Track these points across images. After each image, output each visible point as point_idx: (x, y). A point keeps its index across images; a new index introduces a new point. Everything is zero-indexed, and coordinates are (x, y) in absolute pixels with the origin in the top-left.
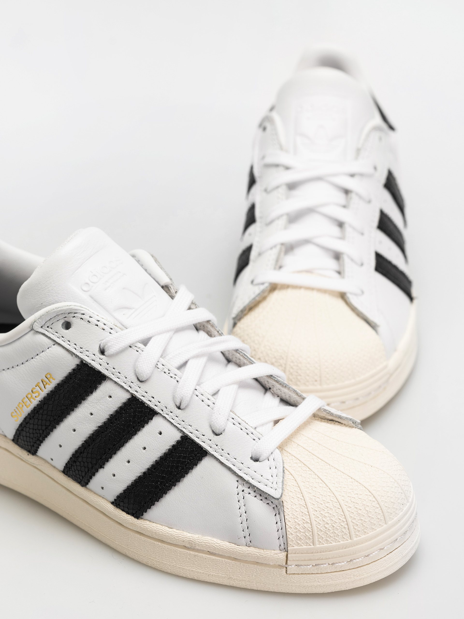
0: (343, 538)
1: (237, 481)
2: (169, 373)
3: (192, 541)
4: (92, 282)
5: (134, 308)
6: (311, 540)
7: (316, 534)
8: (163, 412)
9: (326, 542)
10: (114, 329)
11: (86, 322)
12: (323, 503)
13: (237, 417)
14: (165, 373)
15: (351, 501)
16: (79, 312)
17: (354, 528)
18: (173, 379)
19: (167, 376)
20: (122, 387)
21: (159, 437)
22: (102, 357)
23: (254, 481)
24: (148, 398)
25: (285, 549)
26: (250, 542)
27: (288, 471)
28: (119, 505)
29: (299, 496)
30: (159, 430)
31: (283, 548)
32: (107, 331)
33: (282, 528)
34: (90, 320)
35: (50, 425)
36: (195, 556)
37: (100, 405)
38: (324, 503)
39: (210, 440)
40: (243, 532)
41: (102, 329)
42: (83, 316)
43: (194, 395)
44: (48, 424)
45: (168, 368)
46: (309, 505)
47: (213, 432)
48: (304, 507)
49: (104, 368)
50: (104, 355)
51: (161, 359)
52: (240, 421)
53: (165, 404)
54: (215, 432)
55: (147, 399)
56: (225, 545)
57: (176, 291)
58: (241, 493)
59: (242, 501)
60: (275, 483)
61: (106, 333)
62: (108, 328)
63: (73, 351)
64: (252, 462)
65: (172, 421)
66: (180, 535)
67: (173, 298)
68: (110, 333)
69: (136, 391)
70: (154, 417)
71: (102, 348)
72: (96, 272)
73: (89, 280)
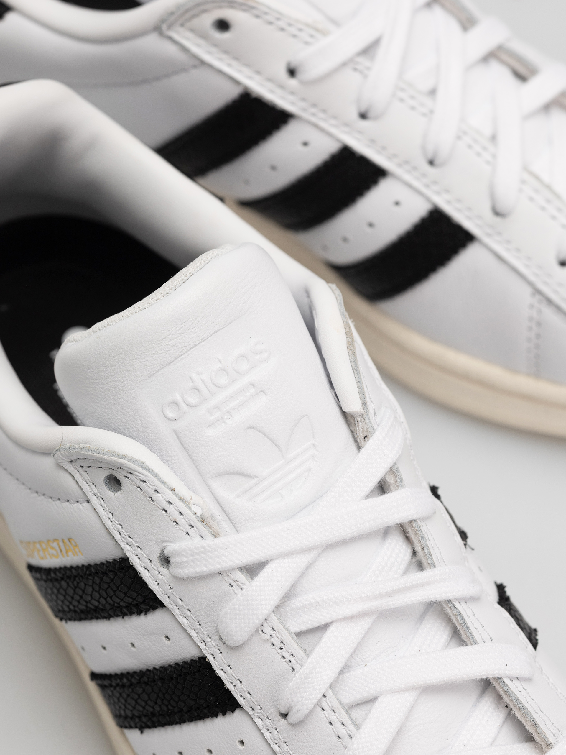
2: (280, 649)
4: (185, 403)
5: (257, 477)
8: (254, 712)
10: (197, 528)
11: (146, 498)
14: (273, 645)
16: (137, 476)
18: (285, 663)
19: (274, 653)
20: (189, 634)
21: (238, 749)
22: (163, 570)
24: (231, 678)
30: (241, 737)
32: (182, 528)
34: (156, 496)
37: (150, 643)
41: (174, 520)
42: (142, 485)
43: (318, 706)
45: (280, 638)
49: (163, 592)
50: (168, 568)
51: (273, 616)
53: (260, 701)
55: (229, 680)
57: (366, 433)
61: (180, 531)
62: (186, 523)
63: (116, 536)
65: (265, 733)
67: (359, 448)
68: (188, 533)
69: (213, 655)
70: (237, 712)
71: (166, 552)
72: (202, 380)
73: (182, 397)
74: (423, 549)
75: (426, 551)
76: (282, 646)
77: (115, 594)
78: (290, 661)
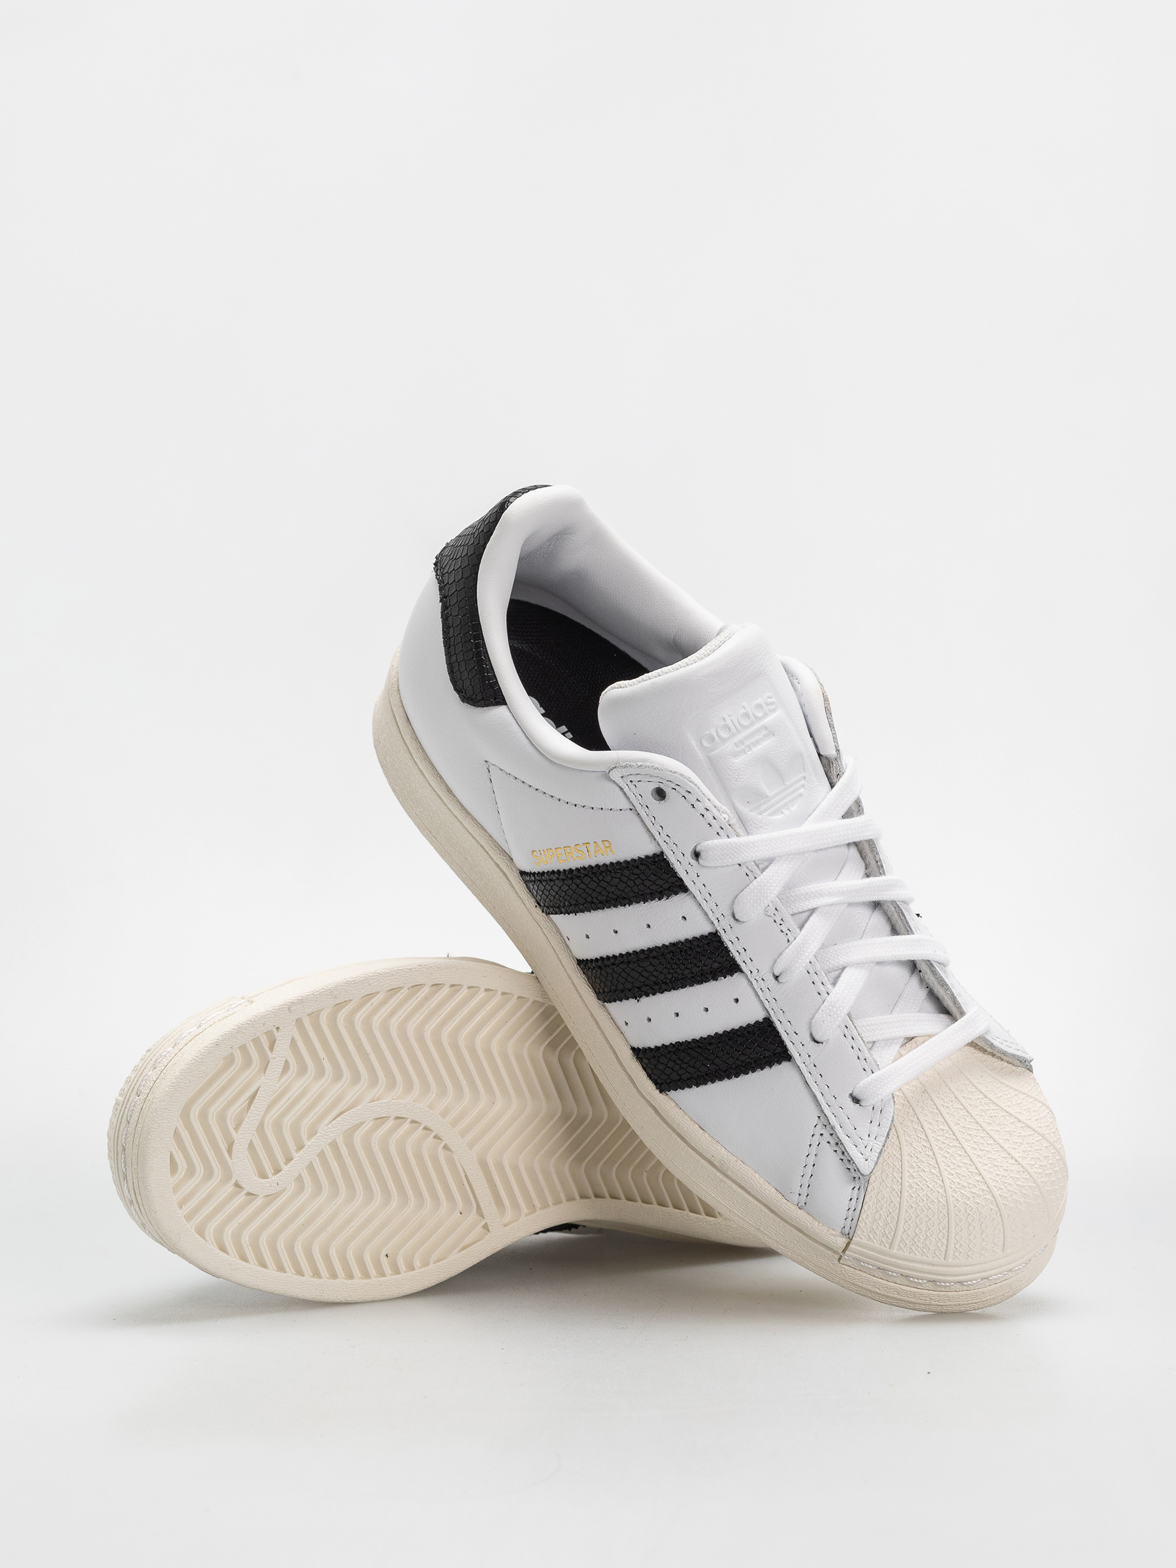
0: (935, 1254)
1: (819, 1117)
2: (781, 924)
3: (725, 1163)
4: (718, 737)
6: (889, 1241)
7: (899, 1237)
8: (751, 974)
9: (909, 1251)
10: (727, 830)
11: (689, 806)
12: (925, 1199)
13: (853, 1027)
14: (775, 922)
15: (966, 1211)
16: (685, 787)
17: (955, 1247)
18: (783, 935)
19: (775, 928)
20: (706, 914)
21: (733, 1005)
22: (693, 862)
23: (841, 1132)
25: (849, 1234)
26: (805, 1204)
27: (896, 1130)
28: (642, 1059)
29: (896, 1175)
30: (736, 995)
31: (847, 1233)
32: (714, 830)
33: (855, 1210)
34: (696, 804)
35: (583, 905)
36: (721, 1181)
37: (666, 922)
38: (927, 1200)
39: (803, 1045)
40: (799, 1188)
41: (708, 824)
42: (687, 795)
43: (805, 969)
44: (581, 901)
45: (781, 917)
46: (905, 1194)
47: (811, 1035)
48: (898, 1194)
49: (690, 879)
50: (697, 860)
51: (777, 900)
52: (855, 1034)
53: (758, 965)
54: (815, 1037)
55: (736, 948)
56: (769, 1191)
57: (840, 772)
58: (817, 1136)
59: (815, 1146)
60: (869, 1148)
61: (712, 832)
62: (718, 826)
63: (655, 834)
64: (850, 1100)
65: (760, 993)
66: (711, 1146)
67: (832, 786)
68: (718, 833)
69: (724, 929)
70: (737, 975)
71: (697, 850)
72: (731, 720)
73: (717, 732)
74: (877, 862)
75: (879, 863)
76: (782, 923)
77: (643, 883)
78: (787, 934)
